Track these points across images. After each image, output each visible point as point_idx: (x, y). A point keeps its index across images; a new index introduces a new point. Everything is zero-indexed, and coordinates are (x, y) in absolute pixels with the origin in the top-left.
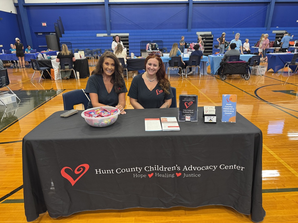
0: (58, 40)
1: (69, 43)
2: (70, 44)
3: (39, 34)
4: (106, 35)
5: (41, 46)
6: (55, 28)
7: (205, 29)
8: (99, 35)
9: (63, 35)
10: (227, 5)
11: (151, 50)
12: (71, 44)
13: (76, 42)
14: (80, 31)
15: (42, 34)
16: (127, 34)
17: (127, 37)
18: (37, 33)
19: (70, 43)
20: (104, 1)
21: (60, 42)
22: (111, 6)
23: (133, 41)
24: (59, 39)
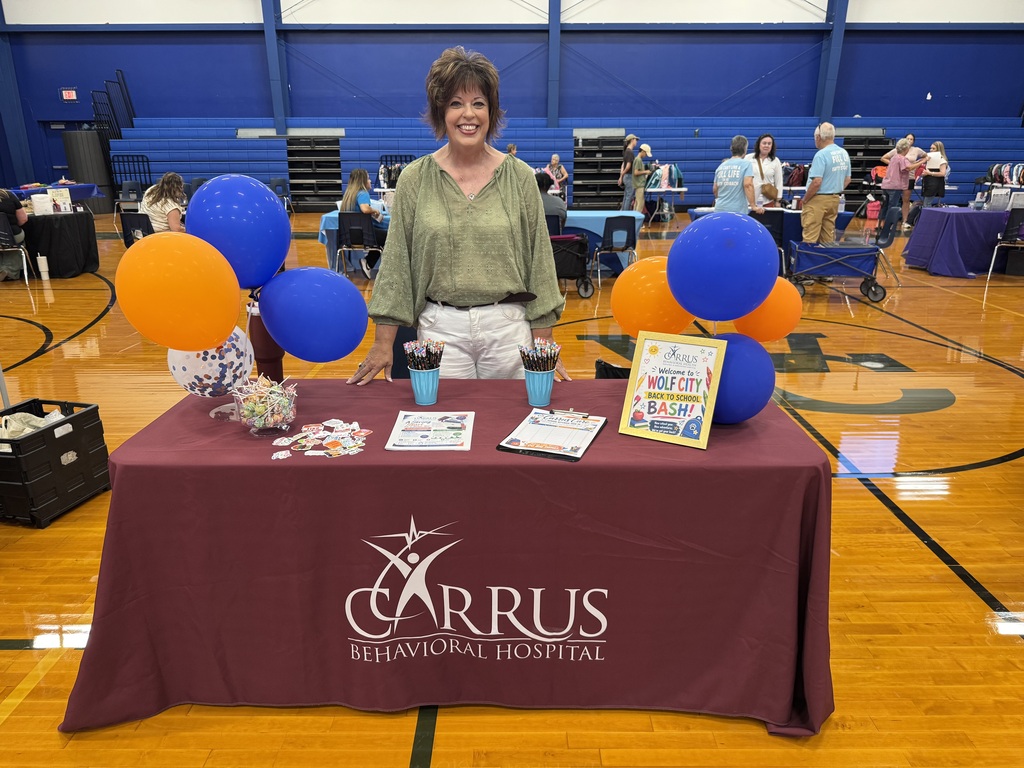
0: (105, 149)
1: (135, 159)
2: (143, 161)
3: (53, 127)
4: (272, 132)
5: (60, 167)
6: (95, 108)
7: (605, 120)
8: (243, 133)
9: (125, 131)
10: (681, 38)
11: (385, 185)
12: (148, 161)
13: (165, 155)
14: (184, 120)
15: (63, 127)
16: (340, 132)
17: (336, 141)
18: (46, 124)
19: (145, 159)
20: (262, 22)
21: (112, 153)
22: (291, 36)
23: (354, 154)
24: (109, 145)
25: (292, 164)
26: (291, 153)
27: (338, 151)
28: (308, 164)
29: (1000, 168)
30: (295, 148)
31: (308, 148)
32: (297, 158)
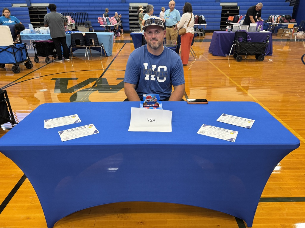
25: (31, 16)
26: (30, 12)
27: (46, 11)
28: (36, 16)
29: (271, 17)
30: (31, 10)
31: (36, 10)
32: (33, 14)
